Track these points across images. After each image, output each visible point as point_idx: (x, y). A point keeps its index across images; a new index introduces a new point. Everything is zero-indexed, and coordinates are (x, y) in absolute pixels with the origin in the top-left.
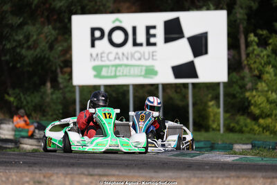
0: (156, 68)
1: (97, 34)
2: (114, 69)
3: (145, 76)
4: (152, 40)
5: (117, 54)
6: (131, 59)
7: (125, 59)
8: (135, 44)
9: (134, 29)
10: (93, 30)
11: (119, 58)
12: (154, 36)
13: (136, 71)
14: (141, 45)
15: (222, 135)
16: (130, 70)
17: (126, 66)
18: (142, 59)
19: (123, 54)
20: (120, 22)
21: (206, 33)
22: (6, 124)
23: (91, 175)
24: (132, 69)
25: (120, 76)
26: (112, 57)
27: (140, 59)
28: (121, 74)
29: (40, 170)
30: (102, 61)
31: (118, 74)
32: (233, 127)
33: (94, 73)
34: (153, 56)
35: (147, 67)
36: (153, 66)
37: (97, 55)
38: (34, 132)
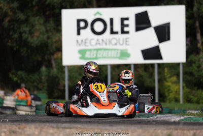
0: (129, 52)
1: (82, 24)
2: (95, 52)
3: (120, 58)
4: (126, 29)
5: (98, 40)
6: (109, 44)
7: (104, 44)
8: (112, 32)
9: (112, 20)
10: (79, 21)
11: (99, 44)
12: (127, 26)
13: (113, 54)
14: (117, 33)
15: (182, 105)
16: (108, 53)
17: (105, 50)
18: (118, 44)
19: (103, 40)
20: (101, 14)
21: (169, 24)
22: (9, 96)
23: (58, 128)
24: (110, 52)
25: (100, 58)
26: (94, 42)
27: (116, 44)
28: (101, 56)
29: (19, 125)
30: (86, 46)
31: (98, 56)
32: (191, 99)
33: (80, 55)
34: (126, 41)
35: (121, 50)
36: (126, 50)
37: (82, 41)
38: (31, 102)
